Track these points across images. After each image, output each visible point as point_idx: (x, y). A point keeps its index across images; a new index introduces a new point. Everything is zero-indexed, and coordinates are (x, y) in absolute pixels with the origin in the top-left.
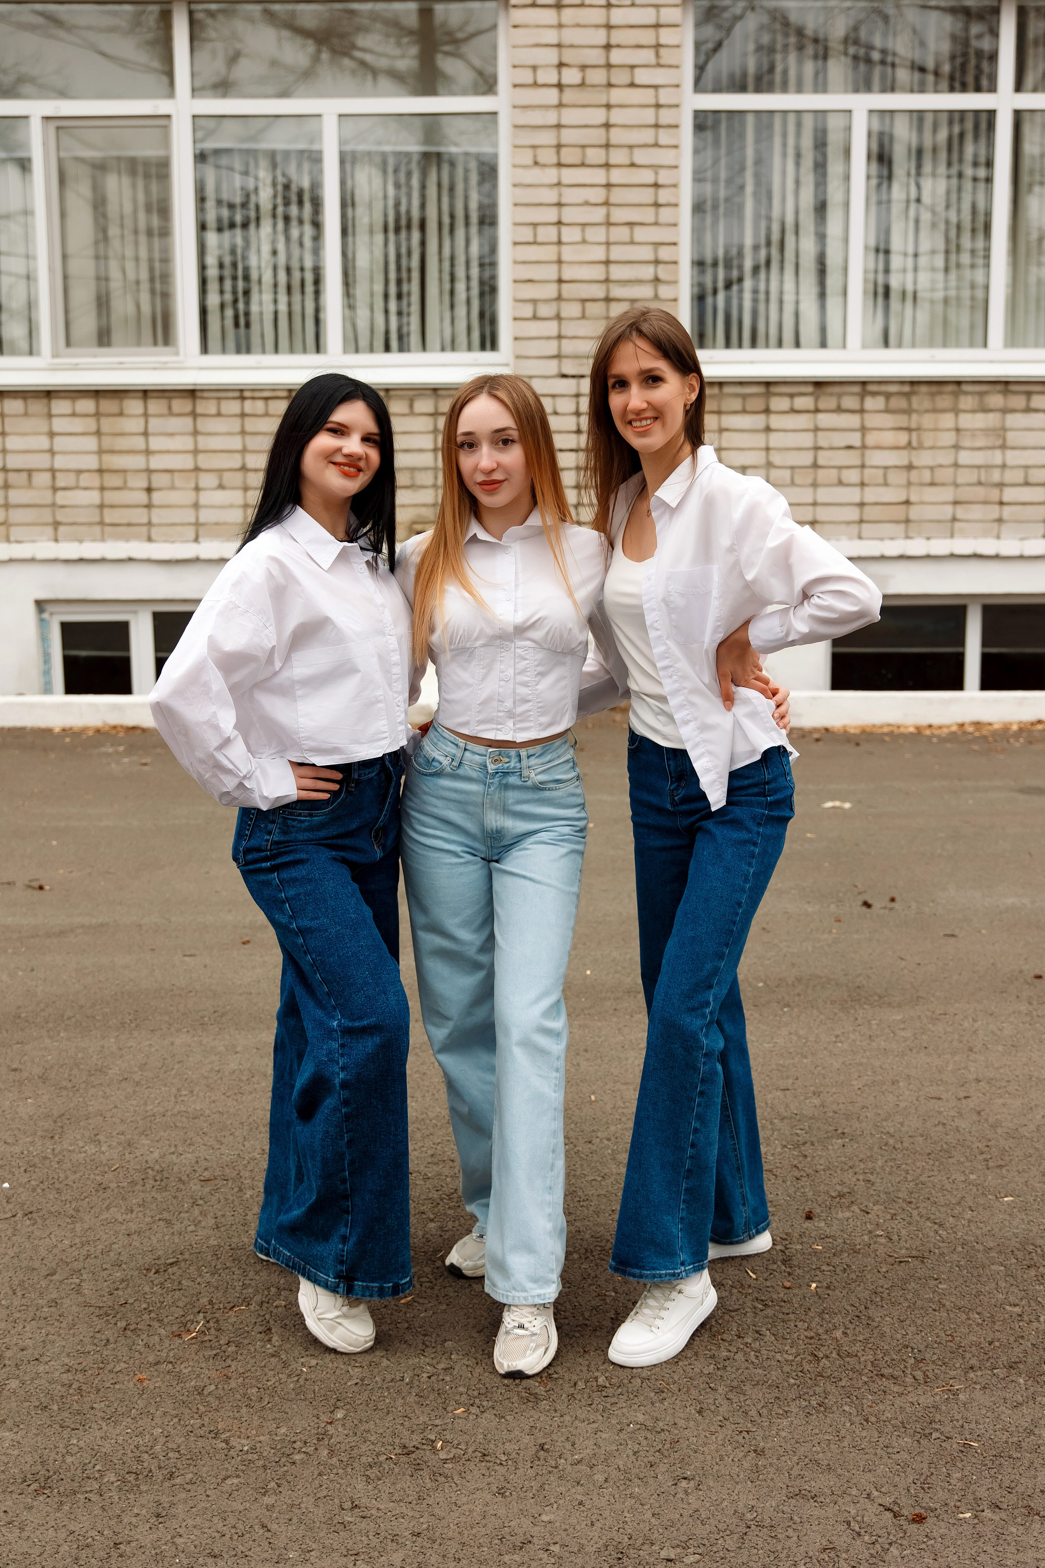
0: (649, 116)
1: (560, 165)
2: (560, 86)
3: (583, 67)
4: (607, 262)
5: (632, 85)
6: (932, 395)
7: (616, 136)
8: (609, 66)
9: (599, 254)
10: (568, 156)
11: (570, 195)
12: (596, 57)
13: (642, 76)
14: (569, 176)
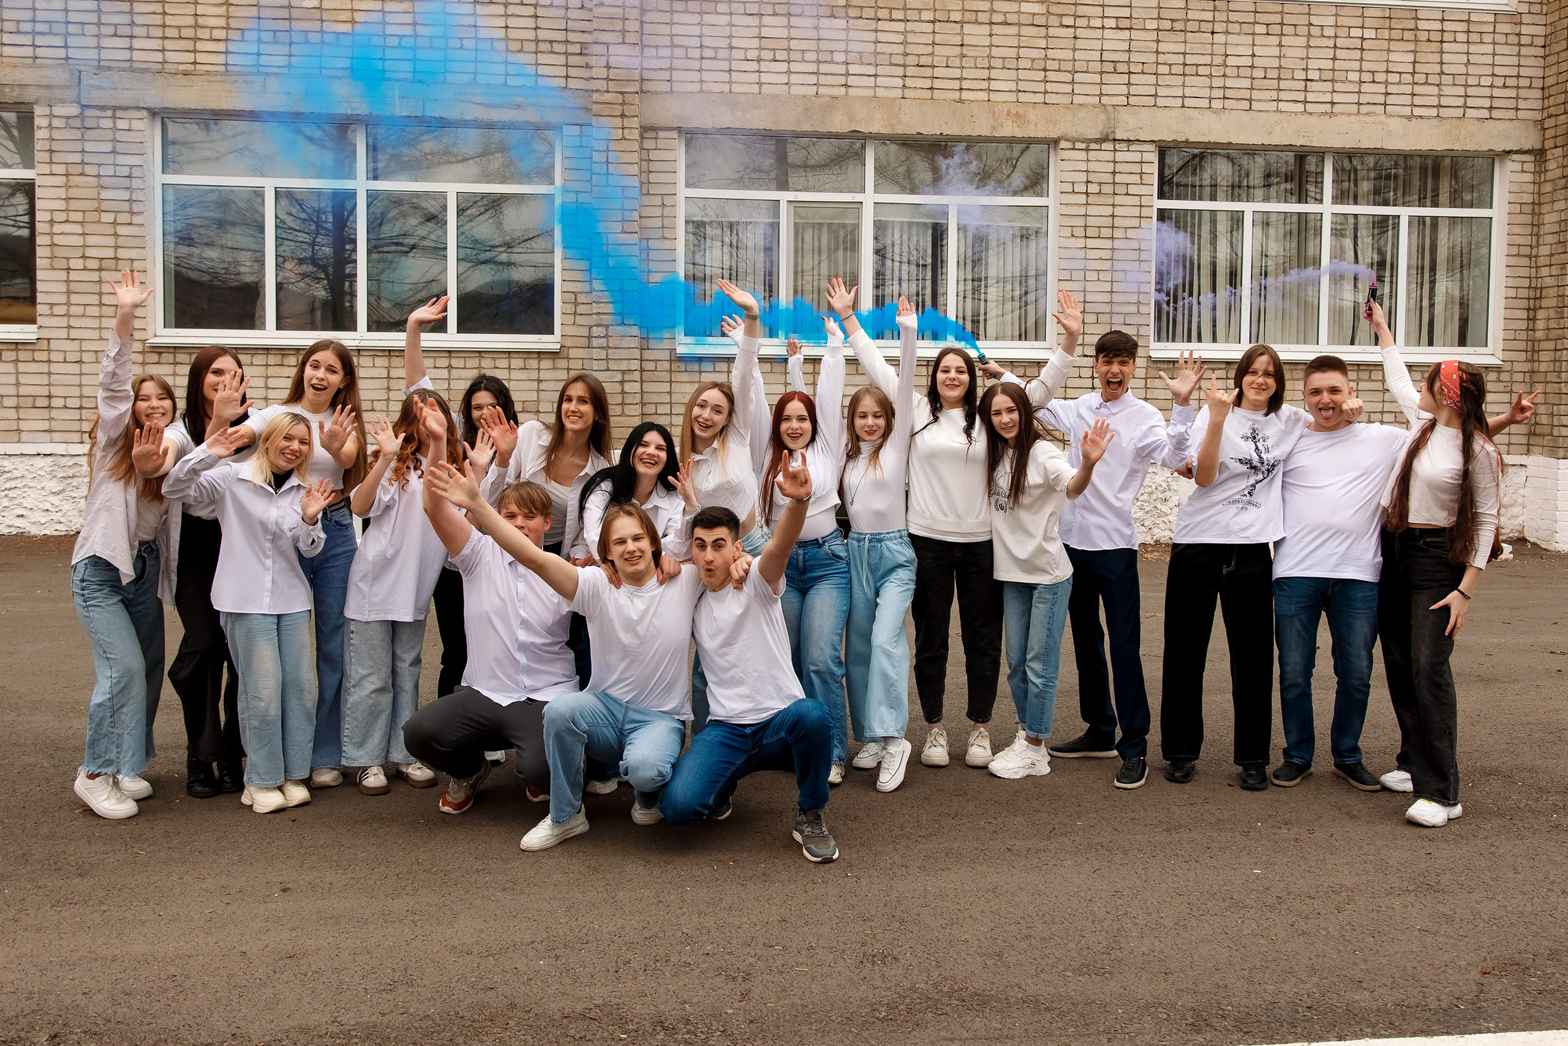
0: (1136, 211)
1: (1086, 237)
2: (1087, 193)
3: (1100, 184)
4: (1112, 292)
5: (1127, 194)
6: (1292, 370)
7: (1118, 222)
8: (1114, 183)
9: (1107, 287)
10: (1091, 232)
11: (1092, 254)
12: (1108, 178)
13: (1132, 190)
14: (1091, 243)
